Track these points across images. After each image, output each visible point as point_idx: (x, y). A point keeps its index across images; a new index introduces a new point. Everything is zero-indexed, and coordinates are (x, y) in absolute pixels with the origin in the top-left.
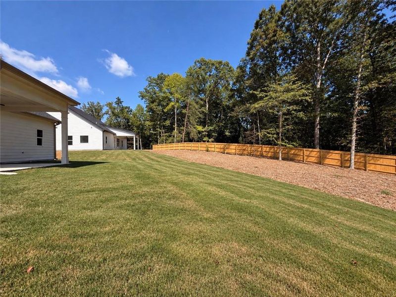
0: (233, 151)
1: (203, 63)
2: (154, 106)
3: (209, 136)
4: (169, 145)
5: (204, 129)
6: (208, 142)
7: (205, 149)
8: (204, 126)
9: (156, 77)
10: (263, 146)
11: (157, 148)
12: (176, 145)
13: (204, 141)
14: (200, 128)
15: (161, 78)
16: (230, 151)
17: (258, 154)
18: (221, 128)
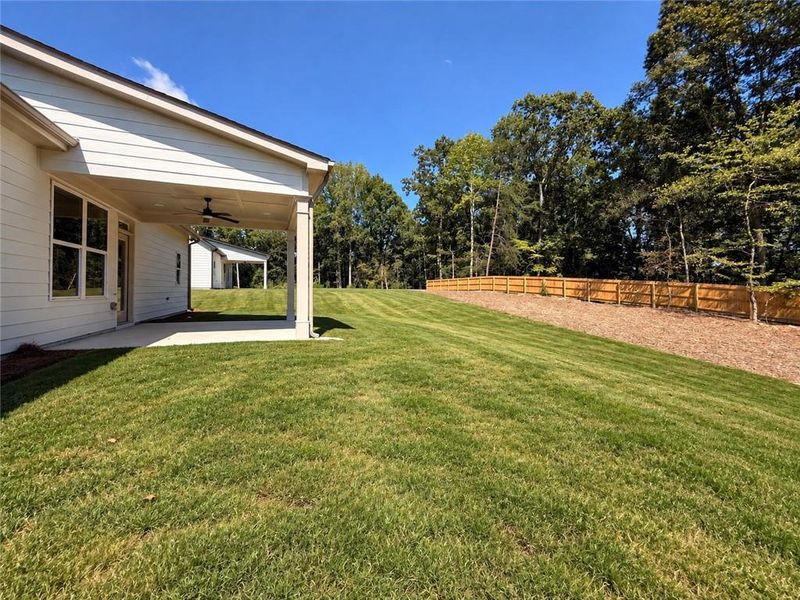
0: (610, 297)
1: (532, 105)
2: (430, 204)
3: (546, 262)
4: (459, 282)
5: (535, 247)
6: (544, 274)
7: (538, 290)
8: (534, 241)
9: (433, 148)
10: (698, 285)
11: (434, 287)
12: (473, 282)
13: (535, 274)
14: (524, 245)
15: (443, 148)
16: (601, 296)
17: (683, 304)
18: (574, 245)
